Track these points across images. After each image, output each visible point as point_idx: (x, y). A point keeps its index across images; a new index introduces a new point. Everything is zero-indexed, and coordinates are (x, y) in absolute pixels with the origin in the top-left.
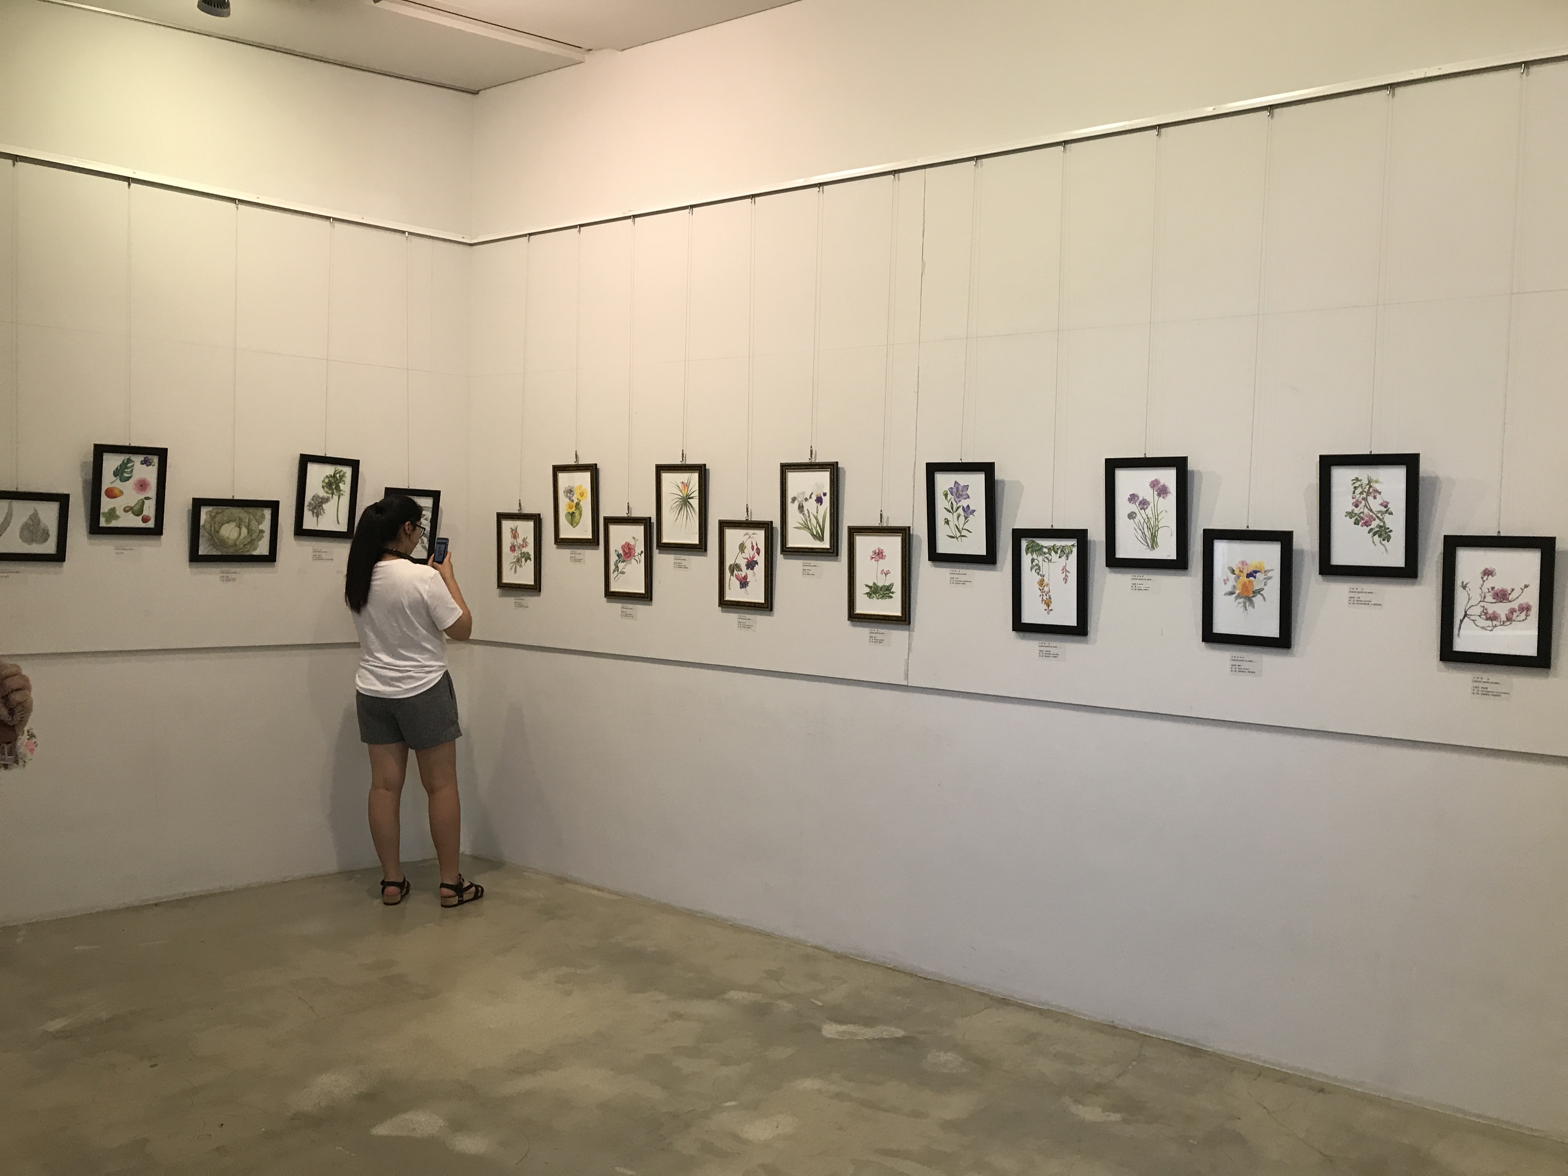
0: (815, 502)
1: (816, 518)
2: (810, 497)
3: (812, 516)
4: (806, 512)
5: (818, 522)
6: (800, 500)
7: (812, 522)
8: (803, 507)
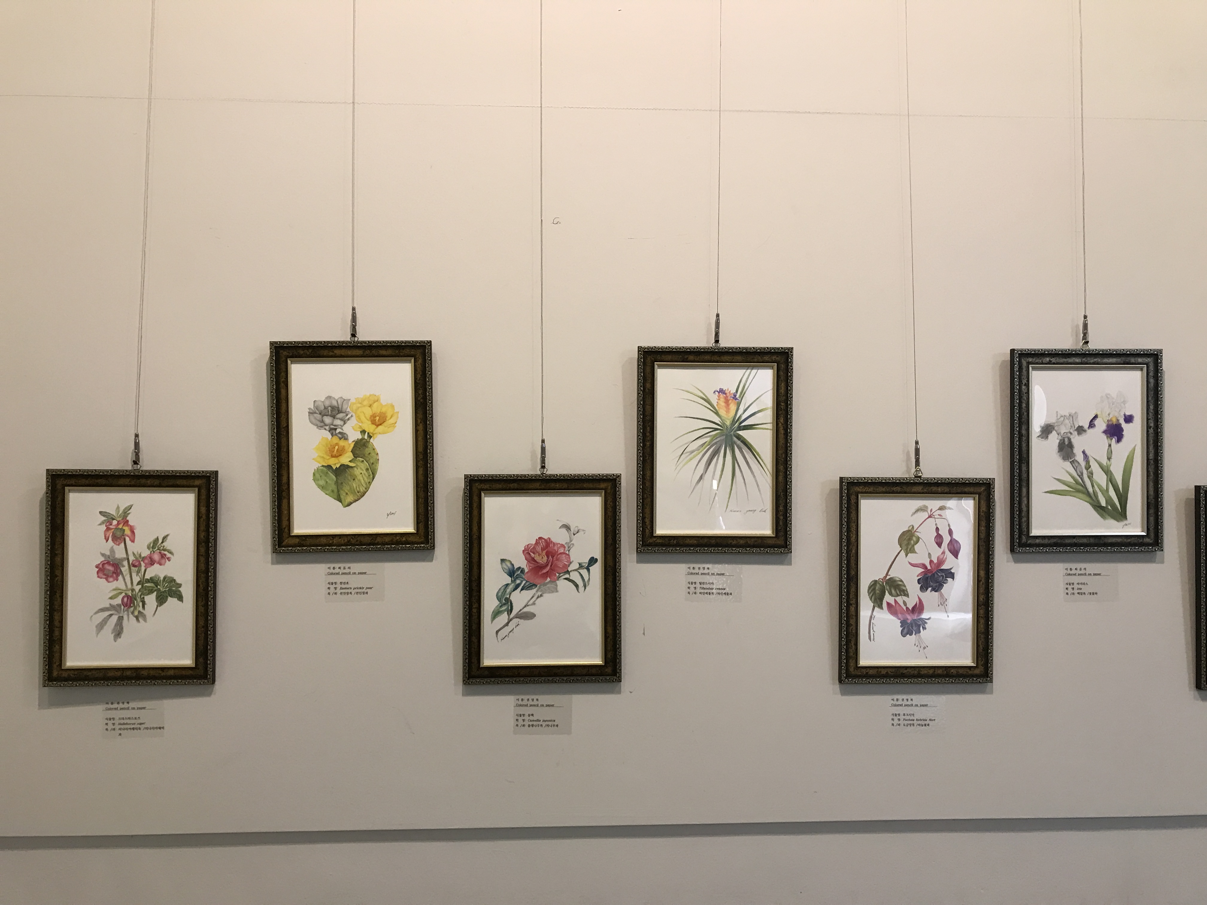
0: (1104, 437)
1: (1107, 471)
2: (1092, 425)
3: (1095, 467)
4: (1080, 458)
5: (1111, 480)
6: (1063, 430)
7: (1095, 477)
8: (1071, 446)
